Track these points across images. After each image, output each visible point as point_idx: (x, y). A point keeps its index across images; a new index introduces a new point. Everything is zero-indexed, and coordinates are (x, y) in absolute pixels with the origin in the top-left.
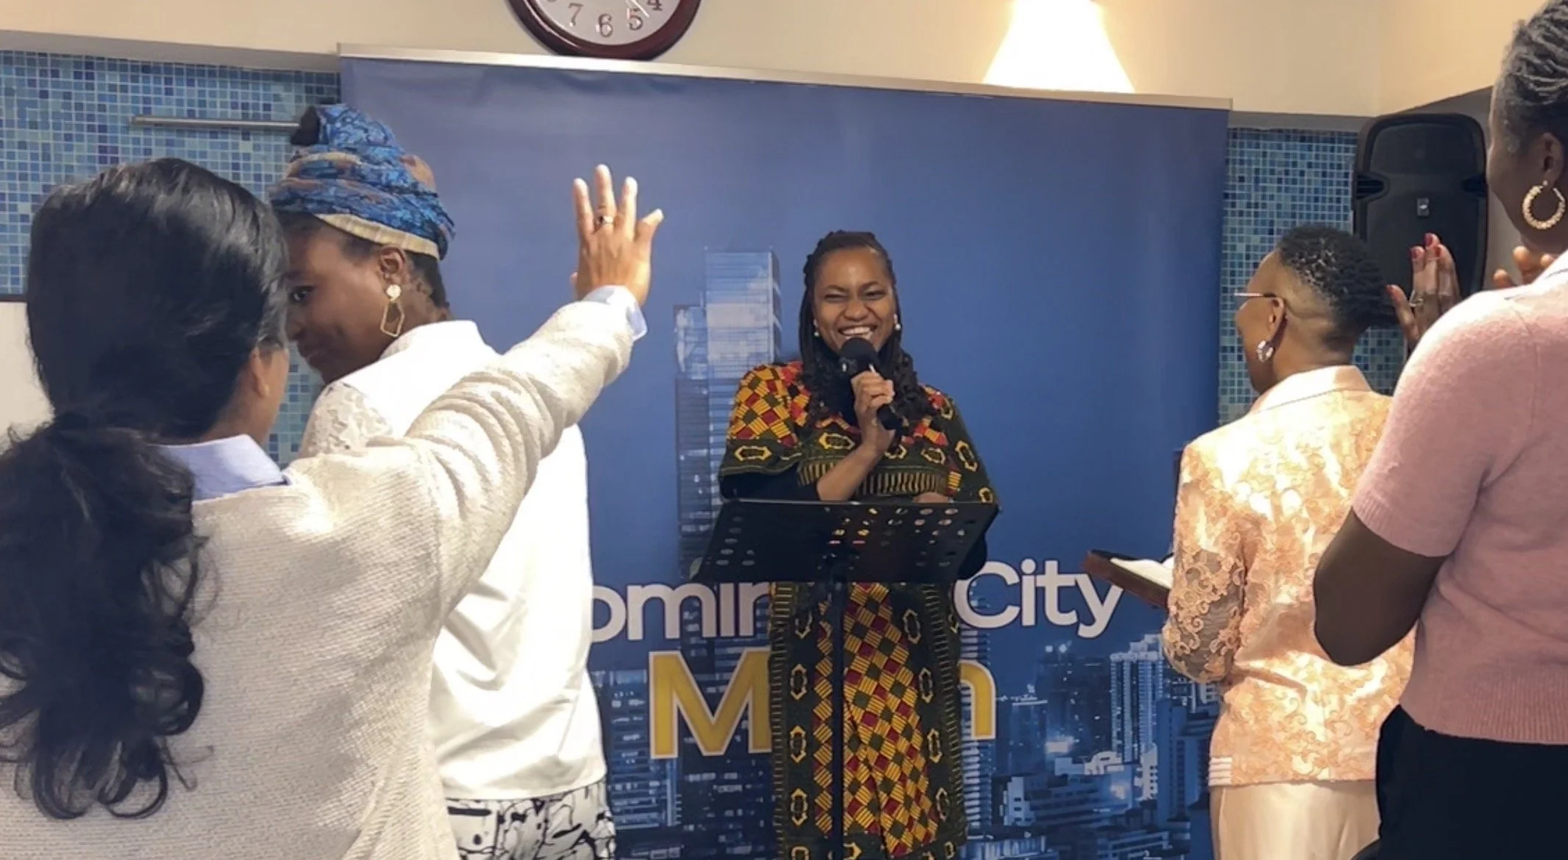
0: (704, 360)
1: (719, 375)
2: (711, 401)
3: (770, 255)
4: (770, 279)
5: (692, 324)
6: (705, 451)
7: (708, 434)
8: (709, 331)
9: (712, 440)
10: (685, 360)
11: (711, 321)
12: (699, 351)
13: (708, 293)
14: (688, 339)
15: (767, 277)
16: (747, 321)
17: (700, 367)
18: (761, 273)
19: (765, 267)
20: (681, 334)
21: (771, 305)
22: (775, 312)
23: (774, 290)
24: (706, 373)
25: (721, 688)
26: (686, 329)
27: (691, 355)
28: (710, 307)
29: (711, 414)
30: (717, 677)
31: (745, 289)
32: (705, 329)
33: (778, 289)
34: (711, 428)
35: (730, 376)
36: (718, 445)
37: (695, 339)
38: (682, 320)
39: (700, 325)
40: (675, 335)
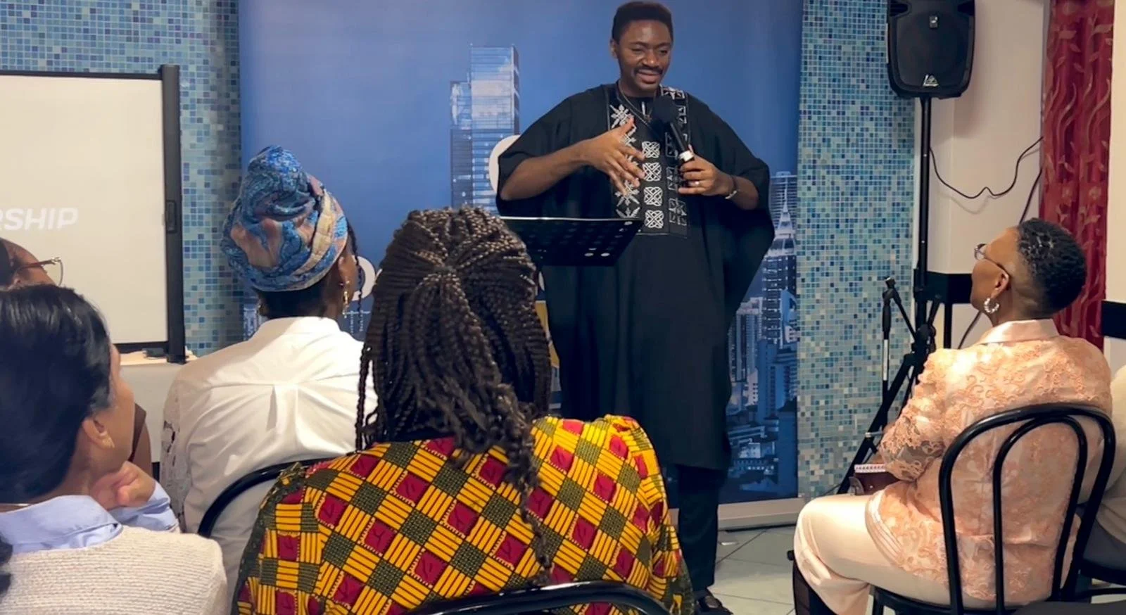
0: (469, 116)
1: (478, 127)
2: (474, 144)
3: (512, 48)
4: (513, 65)
5: (462, 93)
6: (469, 176)
7: (472, 165)
8: (473, 98)
9: (474, 169)
10: (458, 117)
11: (475, 92)
12: (466, 111)
13: (472, 74)
14: (460, 103)
15: (510, 64)
16: (498, 92)
17: (466, 121)
18: (507, 60)
19: (509, 57)
20: (455, 100)
21: (513, 81)
22: (515, 87)
23: (515, 72)
24: (471, 125)
26: (458, 97)
27: (461, 113)
28: (473, 83)
29: (473, 152)
31: (496, 71)
32: (470, 97)
33: (517, 72)
34: (474, 161)
35: (486, 127)
36: (478, 172)
37: (463, 103)
38: (456, 91)
39: (467, 94)
40: (451, 101)
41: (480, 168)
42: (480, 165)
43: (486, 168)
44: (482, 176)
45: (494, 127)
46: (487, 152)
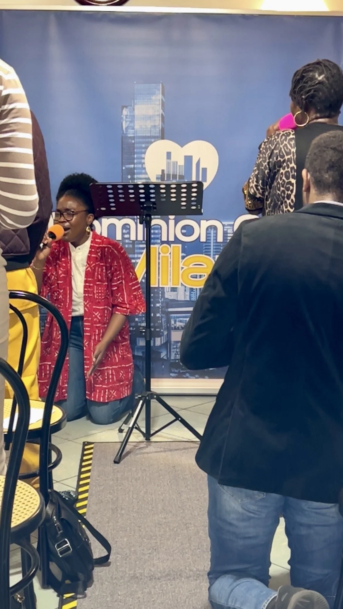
0: (133, 129)
1: (139, 135)
2: (136, 145)
3: (161, 85)
4: (161, 95)
5: (129, 114)
6: (132, 166)
7: (134, 159)
8: (135, 116)
9: (135, 161)
10: (126, 129)
11: (136, 112)
12: (132, 125)
13: (135, 101)
14: (127, 120)
15: (160, 94)
16: (151, 113)
17: (131, 131)
18: (157, 92)
19: (159, 90)
20: (124, 118)
21: (161, 106)
22: (162, 109)
23: (162, 100)
24: (134, 134)
25: (137, 261)
26: (126, 116)
27: (128, 126)
28: (136, 107)
29: (135, 150)
30: (136, 256)
31: (151, 99)
32: (134, 116)
33: (163, 99)
34: (135, 156)
35: (144, 135)
36: (137, 163)
37: (130, 120)
38: (125, 112)
39: (132, 114)
40: (122, 118)
41: (139, 161)
42: (140, 159)
43: (143, 161)
44: (140, 166)
45: (149, 135)
46: (143, 150)
